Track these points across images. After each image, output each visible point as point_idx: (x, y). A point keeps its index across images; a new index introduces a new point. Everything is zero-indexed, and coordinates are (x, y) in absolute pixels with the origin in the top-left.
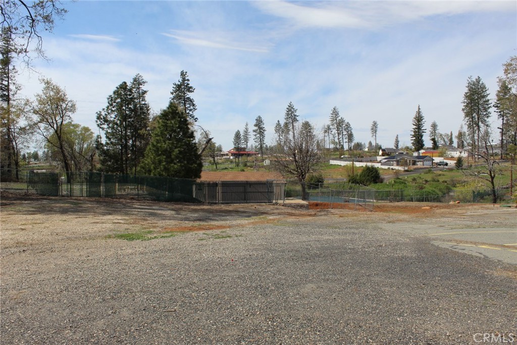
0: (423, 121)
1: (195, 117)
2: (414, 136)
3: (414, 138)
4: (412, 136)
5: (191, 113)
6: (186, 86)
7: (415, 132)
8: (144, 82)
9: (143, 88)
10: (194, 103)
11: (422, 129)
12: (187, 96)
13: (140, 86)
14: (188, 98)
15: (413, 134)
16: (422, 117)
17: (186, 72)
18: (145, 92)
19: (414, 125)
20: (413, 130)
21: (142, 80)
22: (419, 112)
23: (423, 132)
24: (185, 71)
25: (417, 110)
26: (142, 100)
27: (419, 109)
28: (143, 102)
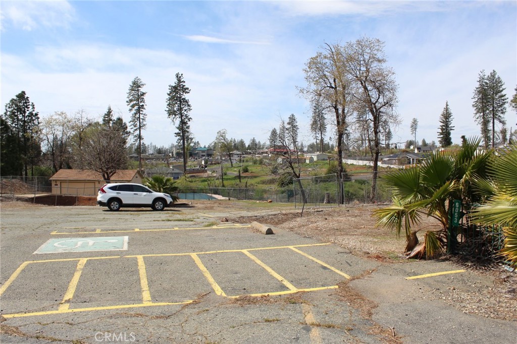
0: (451, 118)
1: (189, 117)
2: (441, 134)
3: (442, 136)
4: (439, 134)
5: (185, 113)
6: (182, 87)
7: (442, 129)
8: (143, 85)
9: (142, 90)
10: (189, 103)
11: (450, 126)
12: (183, 97)
13: (139, 88)
14: (184, 99)
15: (441, 131)
16: (450, 114)
17: (182, 74)
18: (143, 94)
19: (441, 122)
20: (441, 127)
21: (141, 82)
22: (447, 109)
23: (451, 129)
24: (180, 74)
25: (445, 106)
26: (141, 102)
27: (447, 105)
28: (141, 104)
